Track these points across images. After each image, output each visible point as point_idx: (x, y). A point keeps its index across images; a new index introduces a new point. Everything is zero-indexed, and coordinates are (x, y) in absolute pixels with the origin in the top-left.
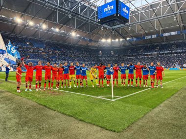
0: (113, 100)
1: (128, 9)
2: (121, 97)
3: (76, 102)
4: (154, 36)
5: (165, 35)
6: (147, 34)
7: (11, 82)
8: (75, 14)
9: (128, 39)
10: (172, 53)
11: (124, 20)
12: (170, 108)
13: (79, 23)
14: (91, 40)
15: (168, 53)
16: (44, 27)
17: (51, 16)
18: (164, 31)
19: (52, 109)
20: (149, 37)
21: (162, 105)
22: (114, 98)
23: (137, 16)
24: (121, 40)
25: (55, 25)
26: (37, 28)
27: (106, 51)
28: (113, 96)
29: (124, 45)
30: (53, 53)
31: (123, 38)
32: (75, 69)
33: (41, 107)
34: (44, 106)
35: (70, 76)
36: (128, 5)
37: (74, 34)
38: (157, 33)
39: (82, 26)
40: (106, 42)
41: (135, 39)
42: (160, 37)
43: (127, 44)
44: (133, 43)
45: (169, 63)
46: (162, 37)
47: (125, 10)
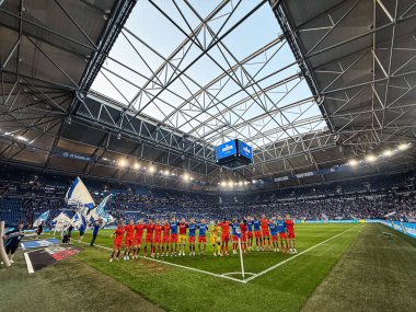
0: (244, 281)
1: (249, 148)
2: (256, 275)
3: (189, 285)
4: (286, 178)
5: (299, 176)
6: (277, 176)
7: (97, 248)
8: (190, 155)
9: (254, 182)
10: (313, 200)
11: (246, 160)
12: (333, 295)
13: (193, 164)
14: (208, 184)
15: (309, 200)
16: (152, 169)
17: (161, 157)
18: (297, 172)
19: (152, 301)
20: (279, 179)
21: (320, 289)
22: (247, 276)
23: (261, 155)
24: (246, 183)
25: (164, 168)
26: (143, 171)
27: (228, 197)
28: (243, 273)
29: (250, 190)
30: (159, 201)
31: (248, 180)
32: (187, 226)
33: (136, 296)
34: (140, 294)
35: (180, 237)
36: (249, 144)
37: (187, 178)
38: (288, 174)
39: (197, 168)
40: (227, 185)
41: (262, 182)
42: (293, 180)
43: (254, 188)
44: (261, 186)
46: (296, 178)
47: (246, 149)
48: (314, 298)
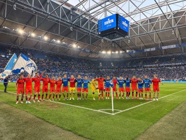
0: (113, 114)
1: (127, 22)
2: (121, 111)
3: (75, 115)
4: (153, 49)
5: (164, 48)
6: (147, 47)
8: (77, 26)
9: (128, 51)
10: (171, 66)
11: (124, 33)
12: (170, 122)
13: (80, 35)
14: (91, 52)
15: (168, 66)
16: (46, 38)
17: (53, 28)
18: (163, 44)
19: (51, 123)
20: (148, 50)
21: (163, 119)
22: (115, 112)
23: (136, 30)
24: (121, 52)
25: (57, 37)
26: (39, 39)
27: (106, 62)
28: (113, 110)
29: (124, 57)
30: (54, 64)
31: (123, 50)
32: (76, 81)
34: (43, 119)
36: (127, 19)
37: (75, 46)
38: (156, 45)
39: (83, 38)
40: (106, 53)
41: (134, 52)
42: (159, 50)
43: (127, 56)
44: (133, 55)
45: (169, 76)
46: (161, 49)
47: (124, 23)
48: (158, 124)
